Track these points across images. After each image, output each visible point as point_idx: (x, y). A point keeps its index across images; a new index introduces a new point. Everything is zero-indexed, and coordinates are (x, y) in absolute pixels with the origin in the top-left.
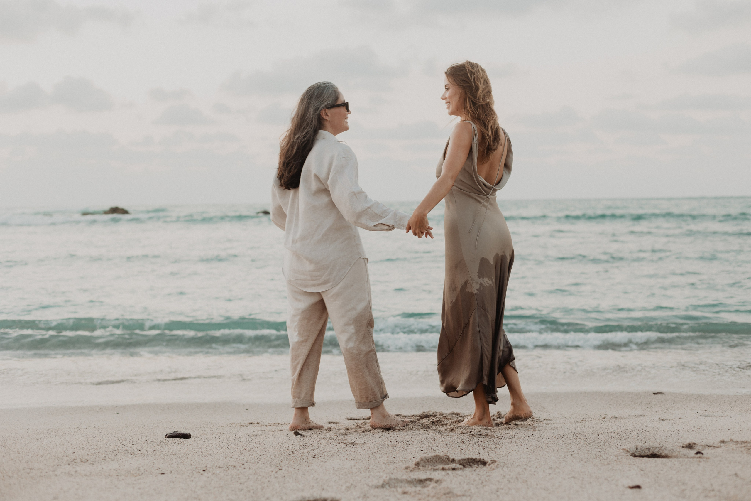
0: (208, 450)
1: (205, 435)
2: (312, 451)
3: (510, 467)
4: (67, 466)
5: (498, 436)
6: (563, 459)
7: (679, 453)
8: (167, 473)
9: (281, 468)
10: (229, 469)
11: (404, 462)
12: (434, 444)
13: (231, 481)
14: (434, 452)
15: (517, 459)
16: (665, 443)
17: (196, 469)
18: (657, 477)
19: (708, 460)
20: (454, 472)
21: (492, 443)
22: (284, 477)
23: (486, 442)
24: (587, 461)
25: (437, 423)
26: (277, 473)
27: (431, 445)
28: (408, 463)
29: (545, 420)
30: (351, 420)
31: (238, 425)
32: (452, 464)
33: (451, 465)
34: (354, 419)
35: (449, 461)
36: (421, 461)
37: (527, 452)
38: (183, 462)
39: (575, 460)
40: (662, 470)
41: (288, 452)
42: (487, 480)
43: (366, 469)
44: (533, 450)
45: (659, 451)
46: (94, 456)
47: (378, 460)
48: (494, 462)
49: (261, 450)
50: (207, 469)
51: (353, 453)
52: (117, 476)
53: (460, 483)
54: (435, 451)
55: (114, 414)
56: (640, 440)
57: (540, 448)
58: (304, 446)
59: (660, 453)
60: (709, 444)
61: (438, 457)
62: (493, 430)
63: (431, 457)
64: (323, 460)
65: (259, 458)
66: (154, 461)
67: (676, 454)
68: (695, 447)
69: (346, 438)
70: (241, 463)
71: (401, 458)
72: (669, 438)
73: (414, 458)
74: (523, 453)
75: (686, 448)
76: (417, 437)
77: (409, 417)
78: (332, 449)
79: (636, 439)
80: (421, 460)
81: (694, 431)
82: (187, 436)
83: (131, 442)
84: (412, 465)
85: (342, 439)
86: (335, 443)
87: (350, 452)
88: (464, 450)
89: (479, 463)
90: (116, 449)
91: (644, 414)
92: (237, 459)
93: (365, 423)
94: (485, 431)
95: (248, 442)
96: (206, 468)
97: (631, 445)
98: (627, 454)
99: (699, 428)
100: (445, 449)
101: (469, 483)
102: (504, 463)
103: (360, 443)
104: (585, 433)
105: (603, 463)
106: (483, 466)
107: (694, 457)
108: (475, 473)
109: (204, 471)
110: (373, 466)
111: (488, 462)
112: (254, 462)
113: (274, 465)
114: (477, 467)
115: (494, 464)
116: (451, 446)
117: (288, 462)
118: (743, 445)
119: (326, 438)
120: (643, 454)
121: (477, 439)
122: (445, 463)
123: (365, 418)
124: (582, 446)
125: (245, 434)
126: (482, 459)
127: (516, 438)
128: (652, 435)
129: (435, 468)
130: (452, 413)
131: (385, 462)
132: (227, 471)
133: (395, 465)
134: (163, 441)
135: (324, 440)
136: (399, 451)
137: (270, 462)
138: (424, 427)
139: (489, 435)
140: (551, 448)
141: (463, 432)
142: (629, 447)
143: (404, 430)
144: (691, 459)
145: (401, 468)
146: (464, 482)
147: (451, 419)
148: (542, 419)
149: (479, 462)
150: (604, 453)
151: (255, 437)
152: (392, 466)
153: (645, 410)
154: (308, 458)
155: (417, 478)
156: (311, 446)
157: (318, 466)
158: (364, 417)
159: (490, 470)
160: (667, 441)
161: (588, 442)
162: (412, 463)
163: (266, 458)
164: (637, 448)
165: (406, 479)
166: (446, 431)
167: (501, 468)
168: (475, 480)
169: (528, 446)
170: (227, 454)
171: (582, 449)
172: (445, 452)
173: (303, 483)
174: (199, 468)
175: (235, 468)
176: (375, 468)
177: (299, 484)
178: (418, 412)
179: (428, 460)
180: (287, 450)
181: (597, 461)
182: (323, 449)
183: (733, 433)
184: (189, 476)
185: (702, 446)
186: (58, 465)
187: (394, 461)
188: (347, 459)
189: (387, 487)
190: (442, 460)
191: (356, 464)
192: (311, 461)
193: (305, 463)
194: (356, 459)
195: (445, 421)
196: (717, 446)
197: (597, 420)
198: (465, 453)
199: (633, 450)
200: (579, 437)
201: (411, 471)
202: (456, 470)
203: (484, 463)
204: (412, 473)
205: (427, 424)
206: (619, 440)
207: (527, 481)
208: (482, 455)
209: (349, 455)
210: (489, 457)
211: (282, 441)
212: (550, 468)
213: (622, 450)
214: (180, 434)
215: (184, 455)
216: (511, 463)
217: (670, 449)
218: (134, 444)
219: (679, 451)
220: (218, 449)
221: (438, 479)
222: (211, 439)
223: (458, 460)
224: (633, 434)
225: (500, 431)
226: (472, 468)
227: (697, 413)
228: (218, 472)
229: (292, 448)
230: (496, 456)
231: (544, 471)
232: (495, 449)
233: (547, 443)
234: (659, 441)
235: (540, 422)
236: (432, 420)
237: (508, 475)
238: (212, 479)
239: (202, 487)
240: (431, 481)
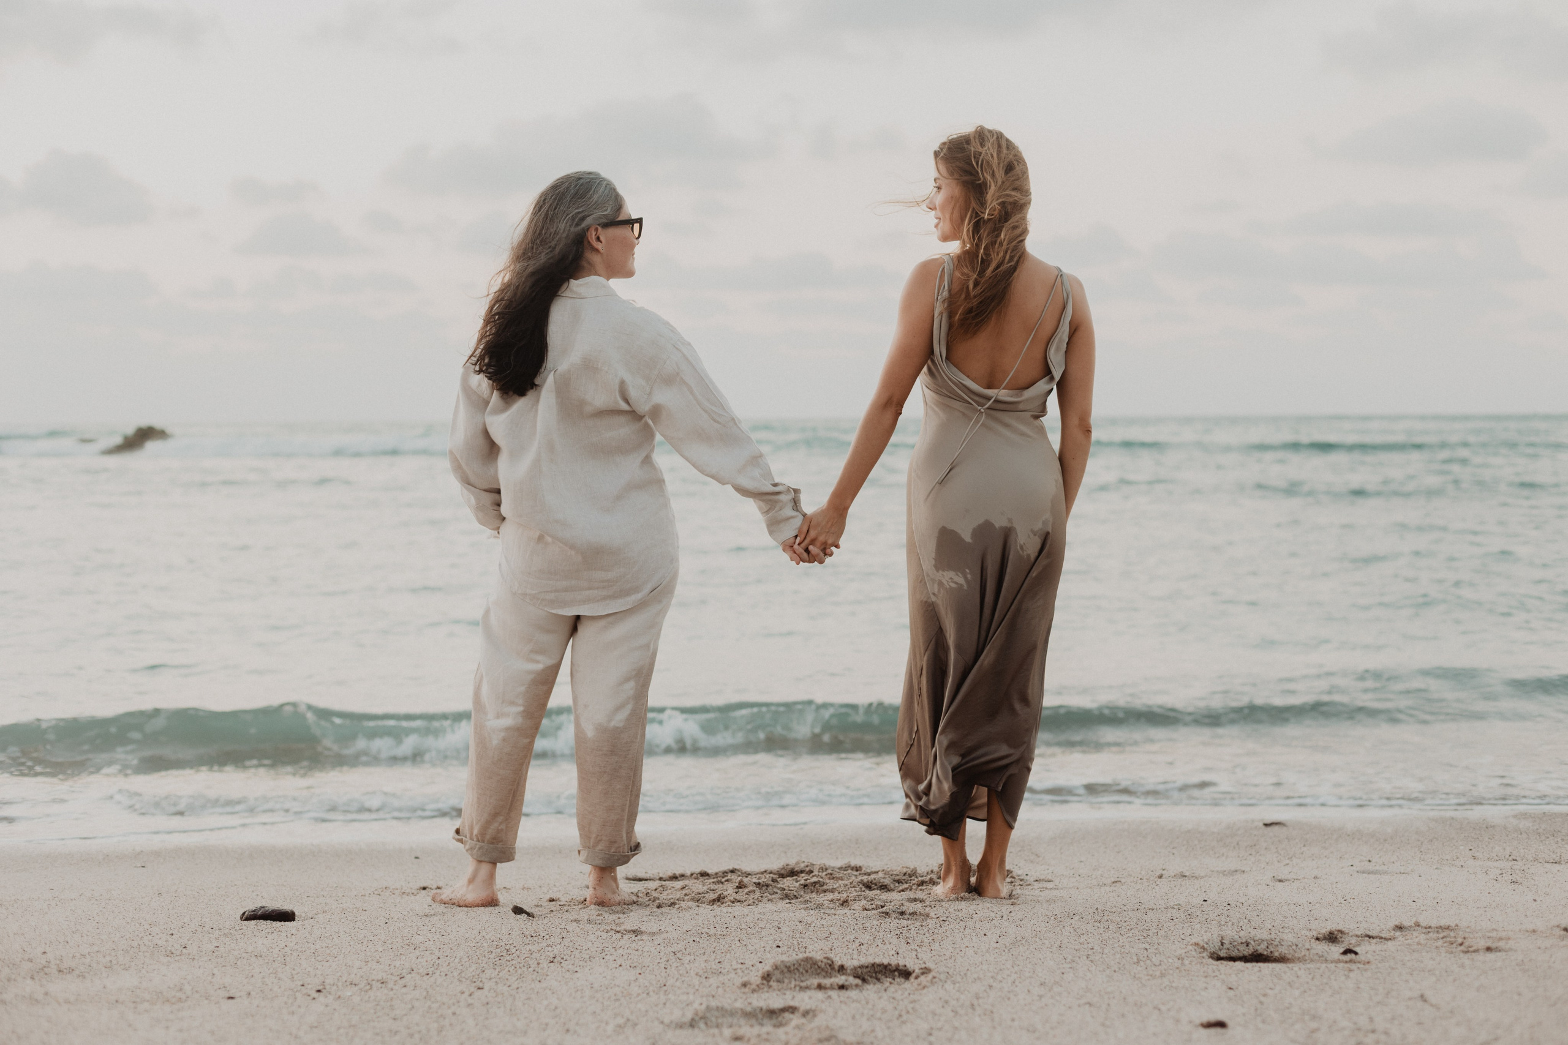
0: (329, 946)
1: (325, 914)
2: (550, 949)
3: (959, 982)
4: (29, 981)
5: (938, 916)
6: (1070, 966)
7: (1308, 952)
8: (240, 997)
9: (481, 985)
10: (371, 989)
11: (739, 971)
12: (804, 932)
13: (375, 1013)
14: (804, 950)
15: (976, 964)
16: (1281, 930)
17: (303, 987)
18: (1261, 1003)
19: (1367, 966)
20: (843, 993)
21: (926, 930)
22: (488, 1004)
23: (914, 929)
24: (1120, 969)
25: (812, 888)
26: (472, 997)
27: (798, 935)
28: (749, 973)
29: (1037, 881)
30: (634, 880)
31: (396, 892)
32: (838, 975)
33: (837, 977)
34: (640, 880)
35: (833, 969)
36: (774, 970)
37: (997, 951)
38: (274, 971)
39: (1094, 967)
40: (1271, 989)
41: (498, 950)
42: (911, 1011)
43: (660, 987)
44: (1008, 945)
45: (1268, 947)
46: (87, 960)
47: (686, 968)
48: (926, 971)
49: (442, 946)
50: (325, 989)
51: (634, 951)
52: (134, 1002)
53: (853, 1018)
54: (806, 947)
55: (135, 868)
56: (1230, 923)
57: (1024, 942)
58: (532, 937)
59: (1269, 950)
60: (1371, 934)
61: (811, 962)
62: (928, 903)
63: (795, 962)
64: (570, 967)
65: (437, 963)
66: (215, 971)
67: (1303, 954)
68: (1343, 939)
69: (622, 920)
70: (398, 975)
71: (734, 963)
72: (1291, 919)
73: (760, 962)
74: (987, 951)
75: (1324, 941)
76: (769, 918)
77: (755, 874)
78: (590, 944)
79: (1223, 923)
80: (774, 967)
81: (1343, 905)
82: (286, 916)
83: (169, 929)
84: (755, 978)
85: (613, 922)
86: (599, 932)
87: (628, 951)
88: (865, 945)
89: (896, 973)
90: (135, 944)
91: (1243, 869)
92: (390, 965)
93: (663, 888)
94: (912, 904)
95: (416, 929)
96: (324, 985)
97: (1210, 936)
98: (1201, 955)
99: (1353, 899)
100: (826, 943)
101: (872, 1016)
102: (948, 973)
103: (650, 930)
104: (1119, 910)
105: (1151, 972)
106: (903, 980)
107: (1339, 961)
108: (885, 995)
109: (319, 991)
110: (675, 980)
111: (914, 971)
112: (425, 972)
113: (467, 979)
114: (891, 983)
115: (926, 975)
116: (840, 939)
117: (496, 973)
118: (1441, 936)
119: (579, 921)
120: (1234, 954)
121: (894, 923)
122: (824, 974)
123: (664, 876)
124: (1111, 937)
125: (410, 912)
126: (902, 966)
127: (974, 920)
128: (1255, 913)
129: (803, 984)
130: (846, 866)
131: (701, 973)
132: (366, 991)
133: (721, 978)
134: (237, 926)
135: (575, 924)
136: (730, 949)
137: (460, 972)
138: (787, 896)
139: (921, 914)
140: (1046, 942)
141: (867, 907)
142: (1206, 940)
143: (744, 903)
144: (1333, 965)
145: (734, 984)
146: (863, 1014)
147: (842, 880)
148: (1030, 879)
149: (895, 971)
150: (1154, 951)
151: (431, 919)
152: (714, 981)
153: (1246, 860)
154: (538, 964)
155: (765, 1007)
156: (547, 937)
157: (560, 982)
158: (661, 875)
159: (917, 989)
160: (1286, 925)
161: (1123, 928)
162: (755, 974)
163: (451, 965)
164: (1223, 941)
165: (742, 1009)
166: (831, 906)
167: (941, 984)
168: (884, 1011)
169: (1000, 937)
170: (369, 954)
171: (1111, 942)
172: (827, 949)
173: (525, 1018)
174: (310, 986)
175: (384, 985)
176: (678, 984)
177: (518, 1020)
178: (776, 865)
179: (788, 968)
180: (495, 946)
181: (1139, 968)
182: (572, 944)
183: (1423, 908)
184: (286, 1003)
185: (1357, 936)
186: (9, 980)
187: (720, 971)
188: (620, 966)
189: (702, 1025)
190: (819, 967)
191: (640, 976)
192: (545, 971)
193: (532, 975)
194: (640, 966)
195: (831, 884)
196: (1388, 937)
197: (1145, 880)
198: (867, 953)
199: (1215, 946)
200: (1105, 918)
201: (754, 991)
202: (847, 989)
203: (906, 974)
204: (755, 995)
205: (793, 889)
206: (1187, 925)
207: (992, 1012)
208: (902, 956)
209: (626, 957)
210: (916, 960)
211: (486, 926)
212: (1042, 984)
213: (1192, 945)
214: (273, 911)
215: (277, 957)
216: (962, 974)
217: (1290, 943)
218: (173, 932)
219: (1309, 947)
220: (351, 943)
221: (808, 1007)
222: (338, 922)
223: (852, 967)
224: (1217, 912)
225: (944, 906)
226: (882, 984)
227: (1352, 866)
228: (349, 994)
229: (507, 943)
230: (932, 959)
231: (1029, 991)
232: (931, 944)
233: (1038, 929)
234: (1270, 927)
235: (1027, 885)
236: (802, 882)
237: (954, 1000)
238: (335, 1009)
239: (312, 1027)
240: (793, 1013)
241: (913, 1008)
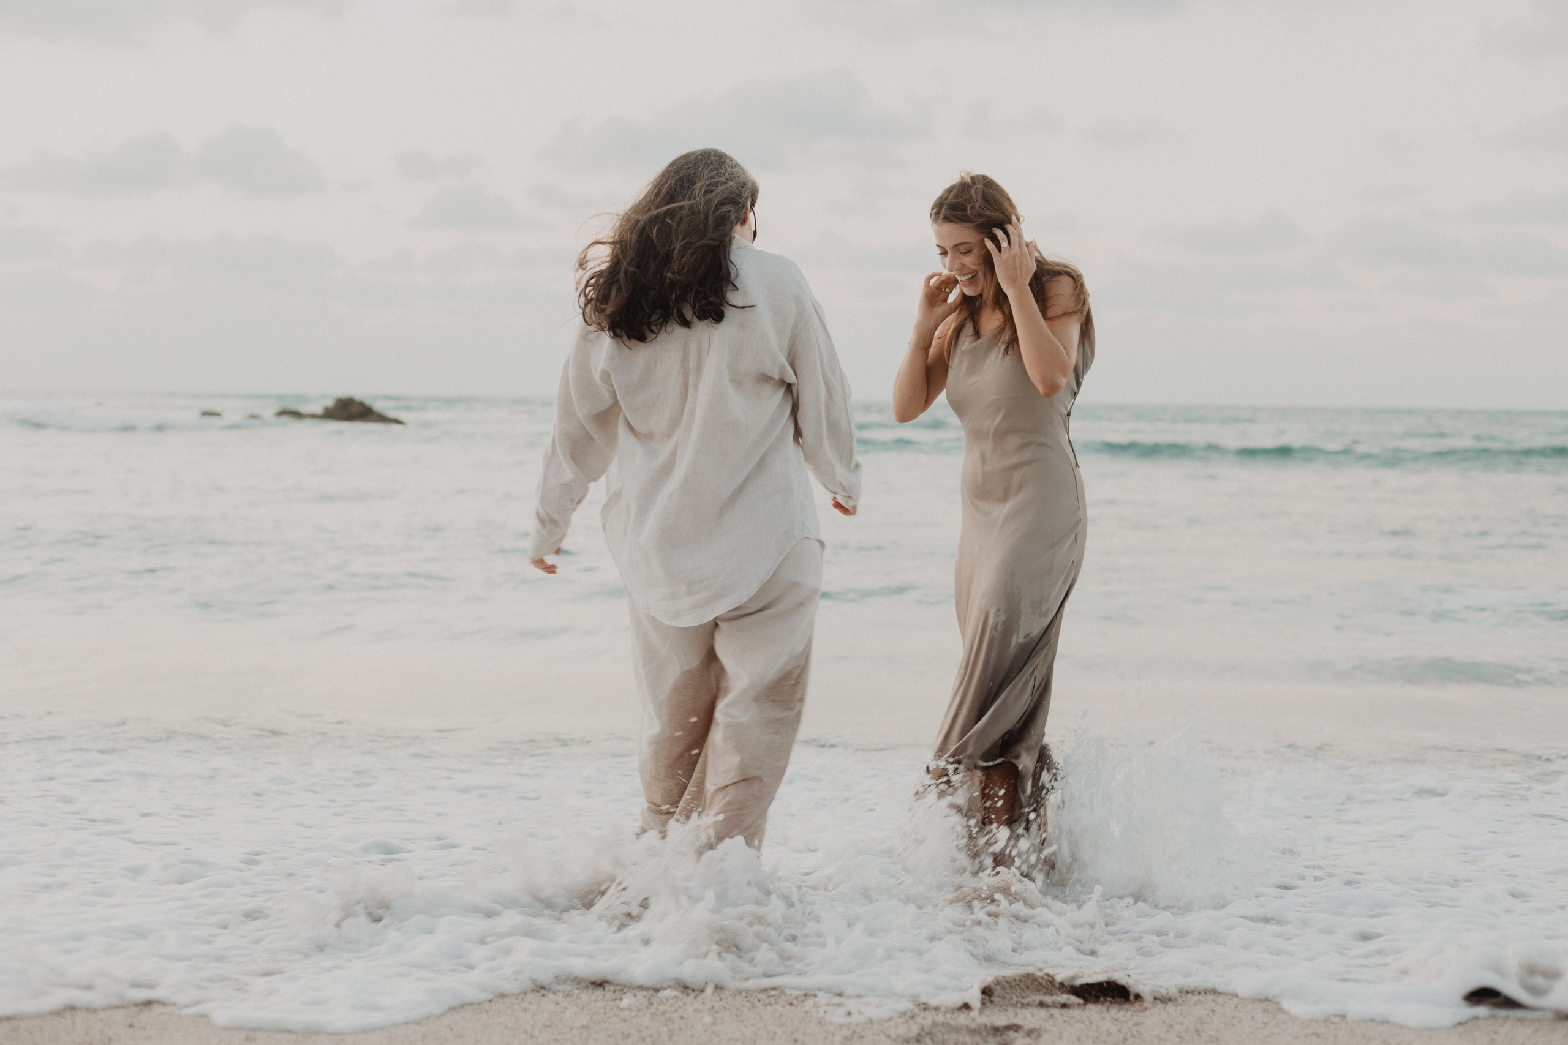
13: (605, 1013)
20: (1065, 1011)
32: (1059, 993)
35: (1054, 986)
36: (995, 986)
42: (1135, 1033)
53: (1079, 1039)
61: (1032, 978)
63: (1016, 977)
80: (996, 983)
89: (1116, 992)
101: (1097, 1038)
108: (1108, 1016)
122: (1044, 990)
129: (1025, 1001)
146: (1087, 1036)
155: (989, 1025)
159: (1138, 1011)
165: (967, 1026)
168: (1109, 1034)
173: (752, 1025)
177: (746, 1026)
179: (1010, 983)
189: (928, 1041)
190: (1040, 984)
202: (1069, 1008)
207: (1218, 1039)
221: (1032, 1026)
231: (1253, 1018)
237: (1178, 1024)
238: (565, 1008)
239: (546, 1026)
240: (1016, 1031)
241: (1138, 1032)
